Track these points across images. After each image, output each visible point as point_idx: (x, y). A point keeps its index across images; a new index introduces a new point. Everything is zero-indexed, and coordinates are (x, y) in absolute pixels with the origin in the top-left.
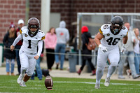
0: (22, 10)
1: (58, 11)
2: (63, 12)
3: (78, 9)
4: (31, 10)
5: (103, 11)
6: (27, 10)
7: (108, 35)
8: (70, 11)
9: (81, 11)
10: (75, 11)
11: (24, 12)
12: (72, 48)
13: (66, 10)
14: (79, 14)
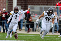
0: (4, 4)
1: (20, 5)
2: (22, 5)
3: (28, 4)
4: (8, 4)
5: (39, 5)
6: (7, 4)
7: (46, 15)
8: (25, 5)
9: (30, 5)
10: (27, 5)
11: (6, 5)
12: (26, 21)
13: (23, 5)
14: (29, 6)
